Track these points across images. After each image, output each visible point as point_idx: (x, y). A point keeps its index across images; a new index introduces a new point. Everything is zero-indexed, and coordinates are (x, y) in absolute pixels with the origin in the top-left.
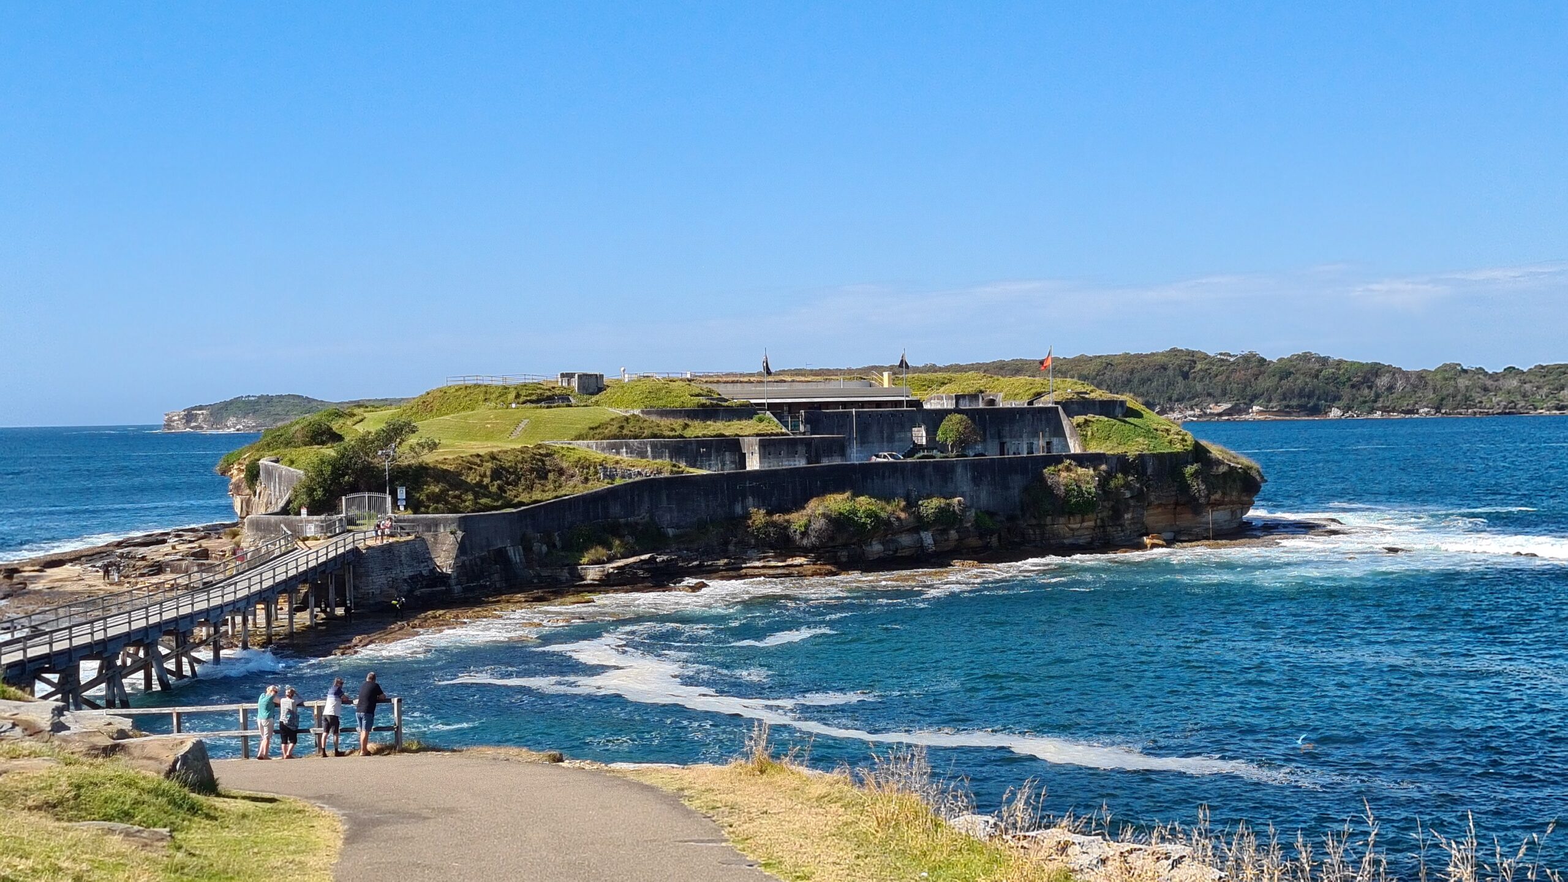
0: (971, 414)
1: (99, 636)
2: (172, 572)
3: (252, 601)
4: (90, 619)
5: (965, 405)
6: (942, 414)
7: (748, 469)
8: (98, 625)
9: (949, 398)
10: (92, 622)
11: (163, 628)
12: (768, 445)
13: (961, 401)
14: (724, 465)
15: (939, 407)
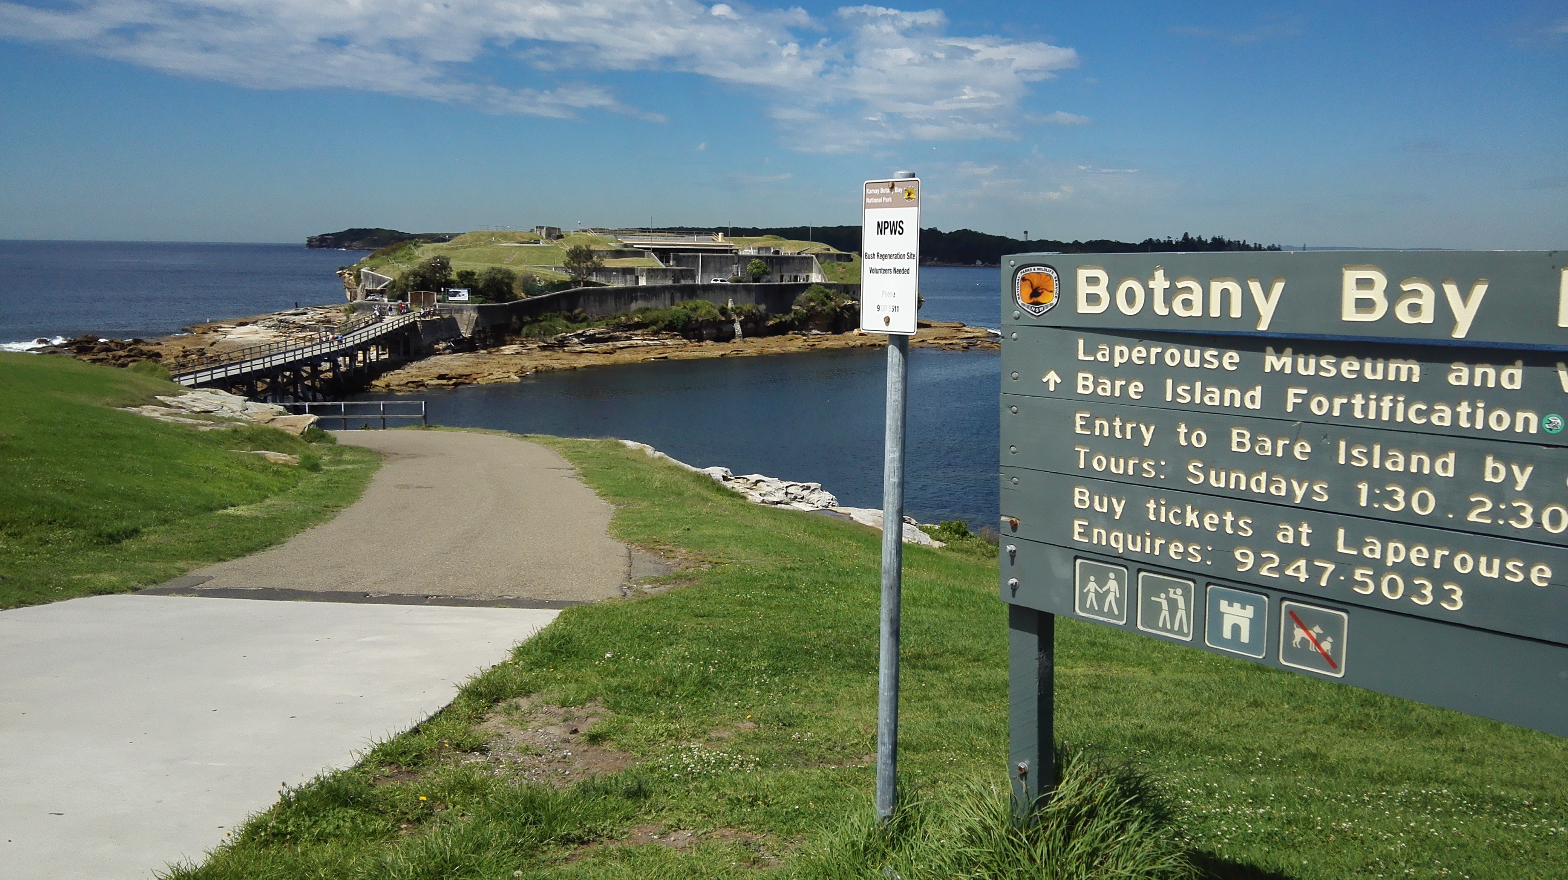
0: (767, 259)
1: (268, 365)
2: (310, 331)
3: (355, 349)
4: (262, 356)
5: (763, 254)
6: (749, 258)
7: (640, 285)
8: (267, 360)
9: (754, 249)
10: (263, 358)
11: (304, 362)
12: (651, 273)
13: (761, 251)
14: (626, 282)
15: (748, 254)
